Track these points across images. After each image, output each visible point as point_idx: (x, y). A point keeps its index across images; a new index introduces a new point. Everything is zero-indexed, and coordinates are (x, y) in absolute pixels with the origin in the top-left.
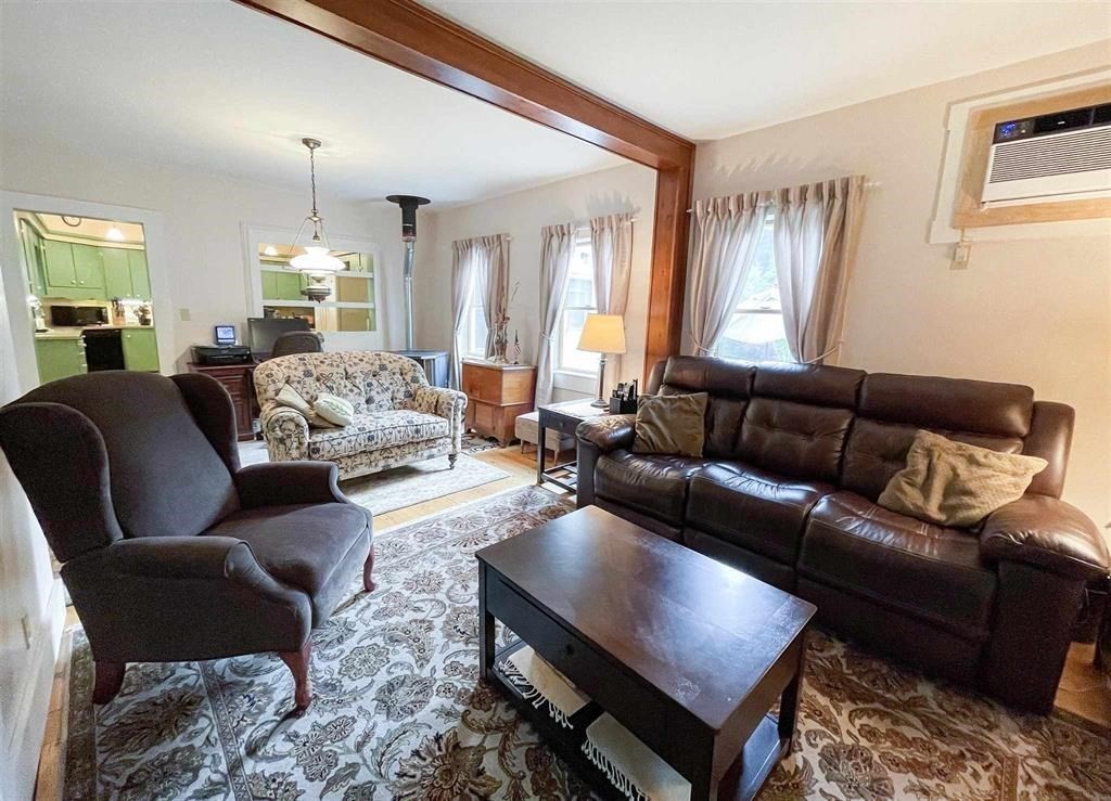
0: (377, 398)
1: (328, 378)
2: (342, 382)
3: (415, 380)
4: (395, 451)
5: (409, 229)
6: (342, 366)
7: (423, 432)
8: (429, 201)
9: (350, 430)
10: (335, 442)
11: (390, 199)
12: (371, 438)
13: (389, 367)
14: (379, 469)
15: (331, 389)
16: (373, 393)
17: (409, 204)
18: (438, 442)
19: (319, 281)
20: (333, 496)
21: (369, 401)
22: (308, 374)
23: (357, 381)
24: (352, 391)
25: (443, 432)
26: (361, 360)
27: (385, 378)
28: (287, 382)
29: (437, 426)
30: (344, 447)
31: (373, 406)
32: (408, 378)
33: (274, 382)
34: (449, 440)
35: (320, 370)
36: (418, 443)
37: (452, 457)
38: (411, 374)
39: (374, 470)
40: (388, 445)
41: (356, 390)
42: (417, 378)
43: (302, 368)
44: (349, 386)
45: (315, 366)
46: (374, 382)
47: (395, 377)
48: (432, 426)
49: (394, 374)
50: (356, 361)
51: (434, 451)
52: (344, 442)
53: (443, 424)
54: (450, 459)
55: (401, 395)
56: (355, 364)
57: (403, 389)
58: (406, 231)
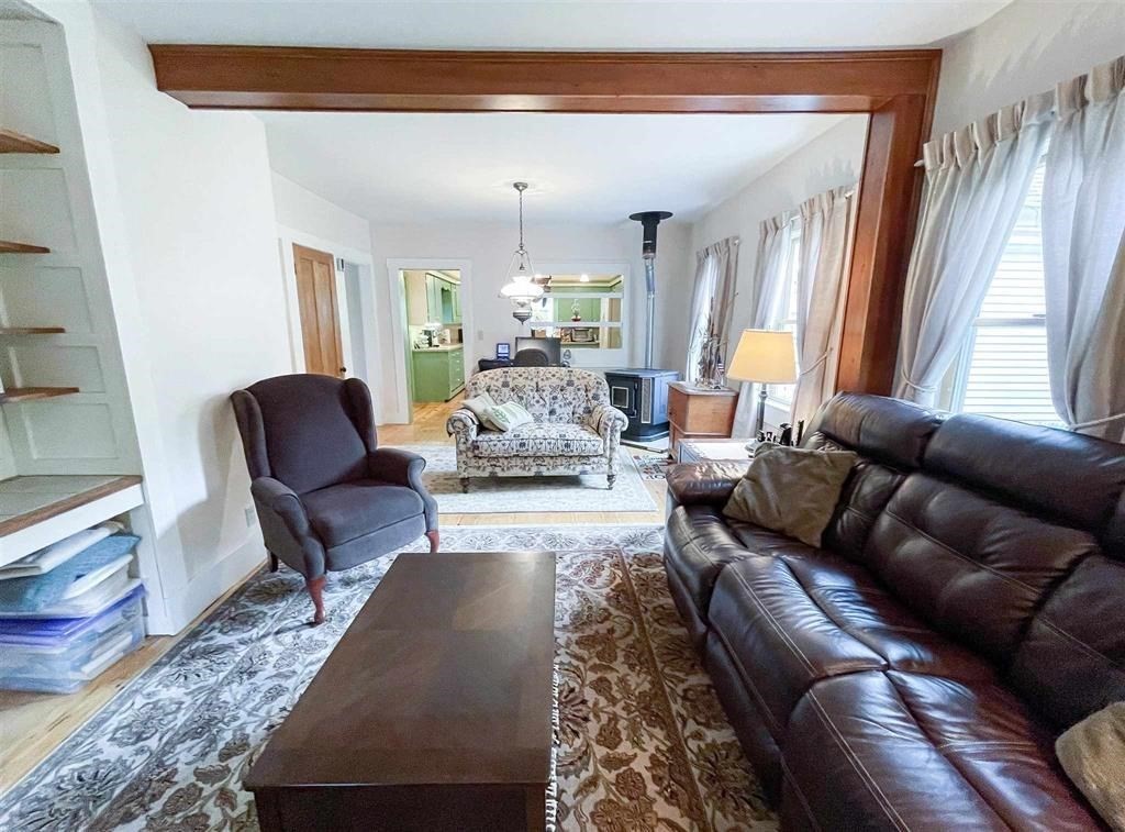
0: (558, 411)
1: (521, 390)
2: (531, 394)
3: (596, 397)
4: (547, 460)
5: (650, 246)
6: (535, 380)
7: (574, 446)
8: (671, 214)
9: (508, 435)
10: (491, 443)
11: (634, 217)
12: (522, 445)
13: (576, 383)
14: (532, 474)
15: (521, 398)
16: (556, 406)
17: (650, 220)
18: (592, 459)
19: (523, 305)
20: (408, 482)
21: (552, 412)
22: (505, 385)
23: (544, 394)
24: (538, 402)
25: (596, 451)
26: (554, 376)
27: (570, 394)
28: (488, 390)
29: (589, 444)
30: (499, 450)
31: (554, 417)
32: (590, 395)
33: (476, 389)
34: (604, 460)
35: (516, 382)
36: (571, 457)
37: (610, 478)
38: (593, 391)
39: (526, 474)
40: (539, 454)
41: (542, 402)
42: (598, 395)
43: (502, 380)
44: (537, 398)
45: (514, 379)
46: (560, 396)
47: (579, 393)
48: (583, 443)
49: (579, 390)
50: (550, 376)
51: (588, 468)
52: (499, 444)
53: (597, 444)
54: (608, 479)
55: (580, 410)
56: (547, 379)
57: (584, 405)
58: (646, 247)
